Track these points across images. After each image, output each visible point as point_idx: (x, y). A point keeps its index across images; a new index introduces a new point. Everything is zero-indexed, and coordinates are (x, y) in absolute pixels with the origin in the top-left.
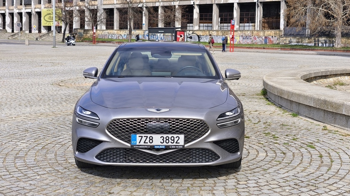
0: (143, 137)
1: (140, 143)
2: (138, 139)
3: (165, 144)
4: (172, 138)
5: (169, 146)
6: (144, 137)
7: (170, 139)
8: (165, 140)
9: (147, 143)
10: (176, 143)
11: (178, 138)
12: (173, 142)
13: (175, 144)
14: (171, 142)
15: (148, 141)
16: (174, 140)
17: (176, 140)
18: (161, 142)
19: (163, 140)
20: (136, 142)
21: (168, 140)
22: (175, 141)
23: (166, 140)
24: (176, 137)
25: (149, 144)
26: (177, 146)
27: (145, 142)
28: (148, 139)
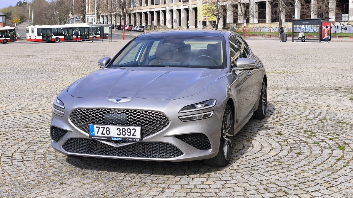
0: (100, 127)
1: (97, 134)
2: (96, 130)
3: (121, 136)
4: (129, 131)
5: (126, 138)
6: (102, 127)
7: (126, 132)
8: (121, 131)
9: (104, 134)
10: (133, 135)
11: (134, 130)
12: (129, 134)
13: (131, 136)
14: (128, 134)
15: (105, 132)
16: (130, 132)
17: (132, 132)
18: (118, 134)
19: (120, 131)
20: (94, 133)
21: (125, 132)
22: (132, 134)
23: (123, 132)
24: (133, 130)
25: (106, 135)
26: (134, 138)
27: (102, 134)
28: (105, 130)
